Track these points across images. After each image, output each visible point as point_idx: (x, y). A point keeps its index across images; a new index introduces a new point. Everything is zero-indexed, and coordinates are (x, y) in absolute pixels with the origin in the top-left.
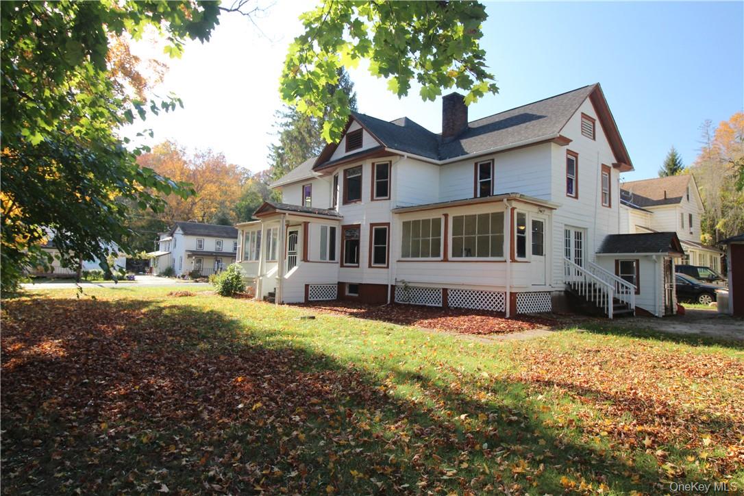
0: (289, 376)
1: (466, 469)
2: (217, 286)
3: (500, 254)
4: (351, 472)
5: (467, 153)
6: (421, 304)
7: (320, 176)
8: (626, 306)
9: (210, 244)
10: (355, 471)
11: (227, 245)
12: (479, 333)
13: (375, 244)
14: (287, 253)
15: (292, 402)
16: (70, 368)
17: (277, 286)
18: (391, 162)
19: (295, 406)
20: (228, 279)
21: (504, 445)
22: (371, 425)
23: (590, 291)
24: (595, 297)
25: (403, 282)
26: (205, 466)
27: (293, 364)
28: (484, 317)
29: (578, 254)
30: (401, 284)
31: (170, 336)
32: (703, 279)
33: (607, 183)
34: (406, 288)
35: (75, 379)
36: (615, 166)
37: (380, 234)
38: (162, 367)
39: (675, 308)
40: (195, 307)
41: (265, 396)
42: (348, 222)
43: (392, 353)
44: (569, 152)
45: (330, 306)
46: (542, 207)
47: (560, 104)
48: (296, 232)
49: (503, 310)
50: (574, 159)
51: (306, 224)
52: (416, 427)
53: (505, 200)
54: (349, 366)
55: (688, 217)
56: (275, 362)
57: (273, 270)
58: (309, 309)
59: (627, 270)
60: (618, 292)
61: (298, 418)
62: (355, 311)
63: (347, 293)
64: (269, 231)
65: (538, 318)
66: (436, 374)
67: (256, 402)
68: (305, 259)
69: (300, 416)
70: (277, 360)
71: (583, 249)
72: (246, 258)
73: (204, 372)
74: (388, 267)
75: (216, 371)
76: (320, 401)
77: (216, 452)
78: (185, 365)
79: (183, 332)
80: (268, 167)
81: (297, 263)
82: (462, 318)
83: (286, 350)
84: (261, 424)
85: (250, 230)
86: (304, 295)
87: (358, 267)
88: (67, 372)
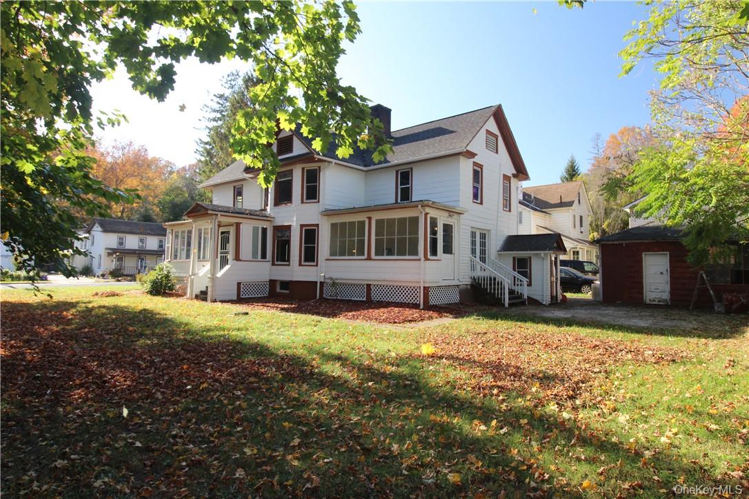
0: (229, 363)
1: (368, 416)
2: (145, 285)
3: (416, 253)
4: (284, 424)
5: (389, 162)
6: (347, 298)
7: (250, 178)
8: (520, 296)
9: (132, 242)
10: (287, 423)
11: (152, 243)
12: (395, 323)
13: (305, 243)
14: (219, 253)
15: (234, 382)
16: (17, 365)
17: (209, 285)
18: (320, 167)
19: (236, 384)
20: (157, 279)
21: (397, 400)
22: (299, 394)
23: (491, 284)
24: (494, 289)
25: (331, 279)
26: (167, 429)
27: (231, 353)
28: (401, 309)
29: (483, 252)
30: (329, 281)
31: (108, 334)
32: (588, 272)
33: (507, 191)
34: (334, 284)
35: (26, 375)
36: (514, 176)
37: (310, 235)
38: (110, 361)
39: (560, 297)
40: (126, 307)
41: (210, 379)
42: (279, 223)
43: (319, 341)
44: (475, 164)
45: (262, 302)
46: (451, 212)
47: (469, 120)
48: (228, 232)
49: (418, 303)
50: (480, 170)
51: (238, 225)
52: (334, 393)
53: (420, 206)
54: (281, 352)
55: (579, 218)
56: (215, 352)
57: (204, 270)
58: (242, 306)
59: (522, 266)
60: (514, 285)
61: (239, 393)
62: (286, 306)
63: (278, 290)
64: (200, 231)
65: (447, 308)
66: (354, 355)
67: (203, 383)
68: (237, 258)
69: (241, 391)
70: (217, 351)
71: (487, 249)
72: (176, 257)
73: (151, 363)
74: (317, 265)
75: (162, 362)
76: (257, 380)
77: (173, 420)
78: (131, 358)
79: (120, 330)
80: (194, 162)
81: (229, 262)
82: (382, 310)
83: (224, 342)
84: (209, 399)
85: (180, 229)
86: (236, 293)
87: (289, 265)
88: (16, 369)
